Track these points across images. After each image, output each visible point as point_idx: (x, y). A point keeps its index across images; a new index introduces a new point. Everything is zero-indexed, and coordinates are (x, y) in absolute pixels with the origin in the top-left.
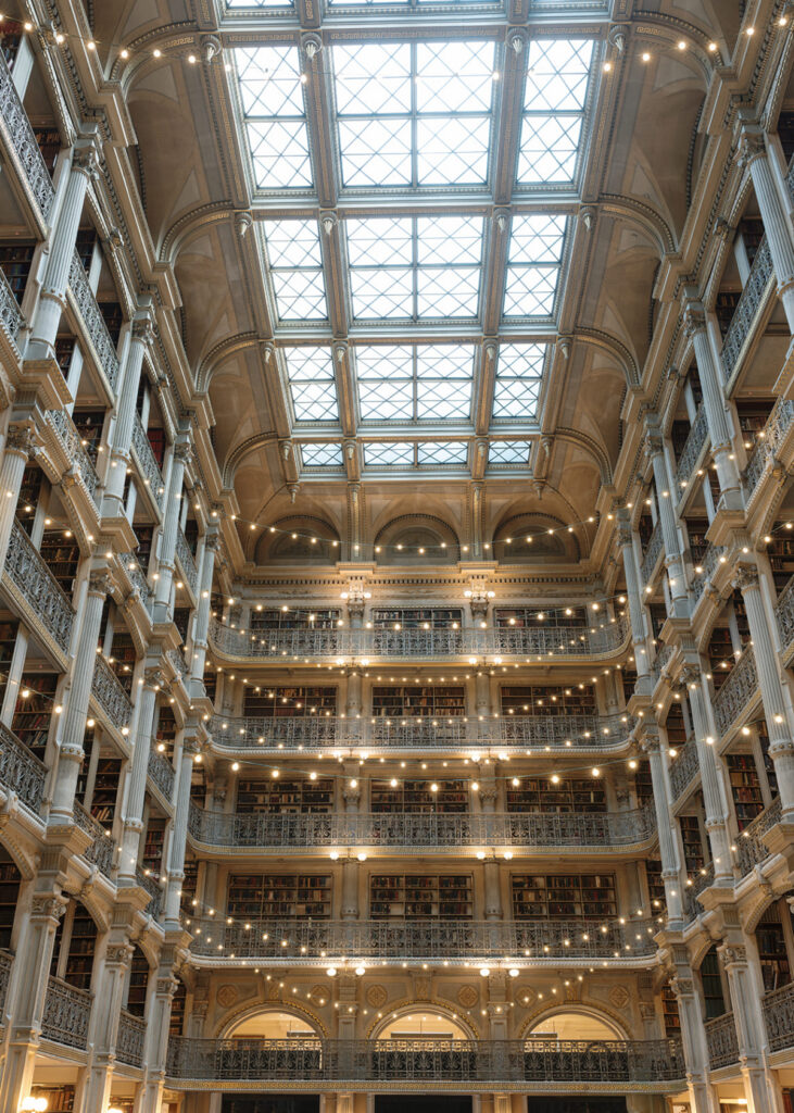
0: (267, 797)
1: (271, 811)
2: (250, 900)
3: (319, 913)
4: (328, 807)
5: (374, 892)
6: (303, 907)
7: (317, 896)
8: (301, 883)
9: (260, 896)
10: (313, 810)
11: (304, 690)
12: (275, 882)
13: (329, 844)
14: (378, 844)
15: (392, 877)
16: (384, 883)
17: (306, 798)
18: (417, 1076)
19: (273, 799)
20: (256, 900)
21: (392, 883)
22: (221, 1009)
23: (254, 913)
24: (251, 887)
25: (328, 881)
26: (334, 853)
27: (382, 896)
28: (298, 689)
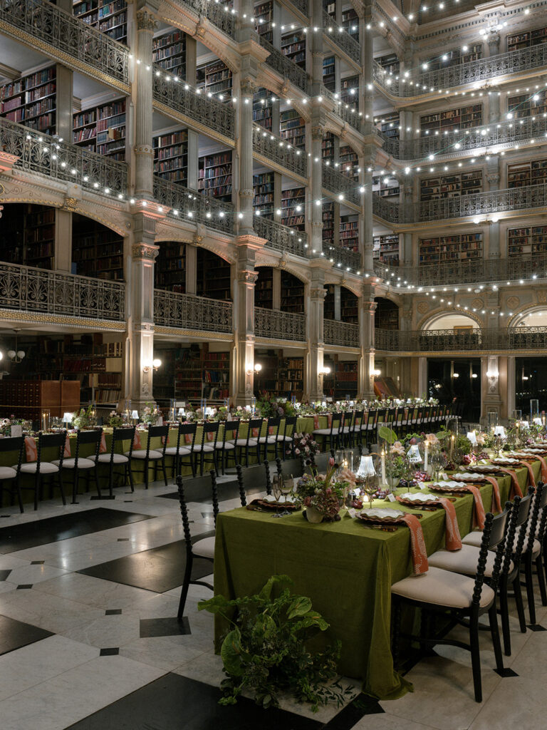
0: (439, 188)
1: (442, 197)
2: (433, 253)
3: (475, 256)
4: (479, 189)
5: (510, 241)
6: (466, 253)
7: (474, 246)
8: (463, 239)
9: (438, 250)
10: (469, 193)
11: (459, 110)
12: (447, 241)
13: (475, 214)
14: (508, 210)
15: (523, 229)
16: (518, 233)
17: (464, 185)
18: (533, 347)
19: (442, 189)
20: (436, 252)
21: (523, 233)
22: (420, 315)
23: (436, 260)
24: (433, 245)
25: (481, 236)
26: (477, 219)
27: (516, 242)
28: (455, 111)
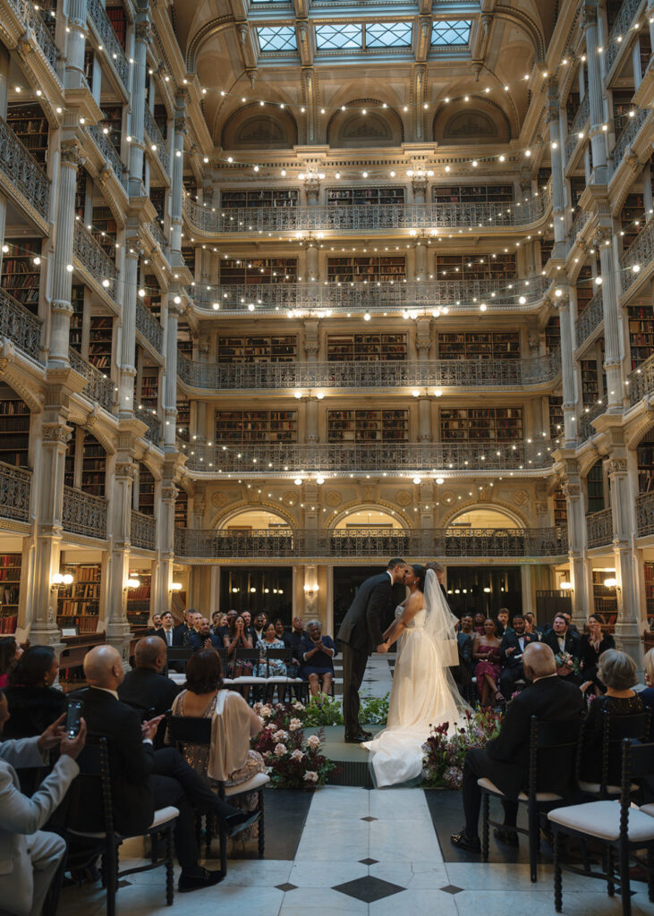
0: (243, 350)
1: (246, 361)
2: (233, 430)
3: (288, 439)
4: (293, 358)
5: (330, 423)
6: (275, 434)
7: (286, 426)
8: (273, 416)
9: (241, 427)
10: (280, 360)
11: (269, 261)
12: (252, 416)
13: (294, 386)
14: (333, 386)
15: (345, 412)
16: (339, 416)
17: (274, 351)
18: (364, 554)
19: (247, 352)
20: (238, 430)
21: (345, 416)
22: (215, 509)
23: (237, 440)
24: (233, 420)
25: (294, 415)
26: (298, 393)
27: (337, 426)
28: (265, 260)
